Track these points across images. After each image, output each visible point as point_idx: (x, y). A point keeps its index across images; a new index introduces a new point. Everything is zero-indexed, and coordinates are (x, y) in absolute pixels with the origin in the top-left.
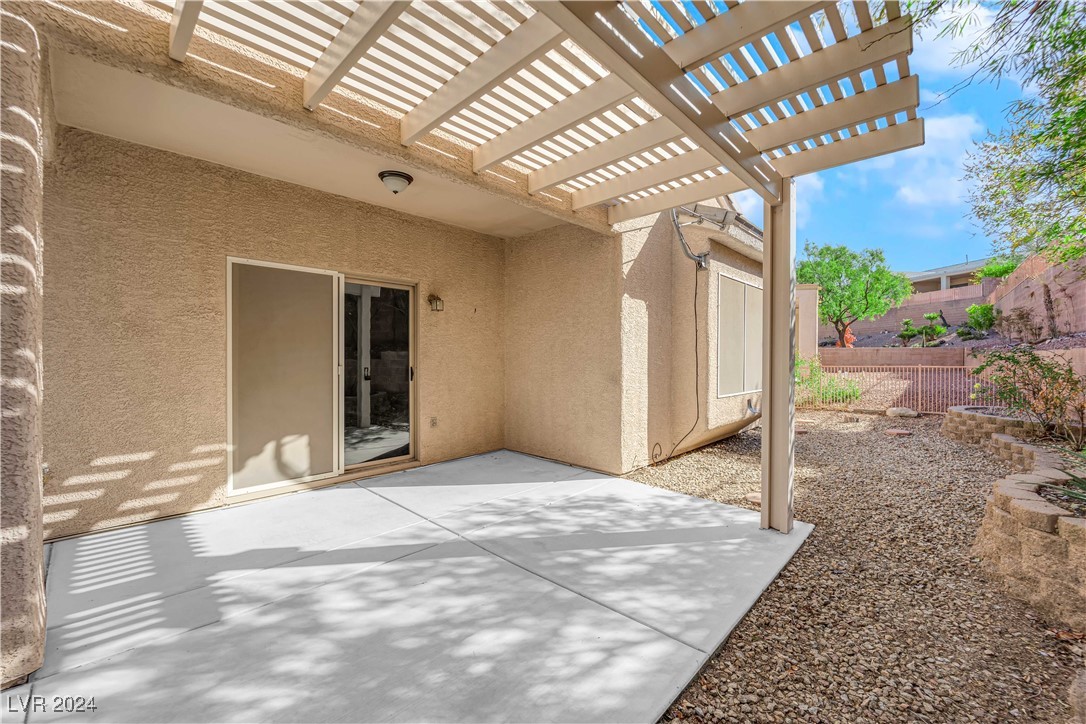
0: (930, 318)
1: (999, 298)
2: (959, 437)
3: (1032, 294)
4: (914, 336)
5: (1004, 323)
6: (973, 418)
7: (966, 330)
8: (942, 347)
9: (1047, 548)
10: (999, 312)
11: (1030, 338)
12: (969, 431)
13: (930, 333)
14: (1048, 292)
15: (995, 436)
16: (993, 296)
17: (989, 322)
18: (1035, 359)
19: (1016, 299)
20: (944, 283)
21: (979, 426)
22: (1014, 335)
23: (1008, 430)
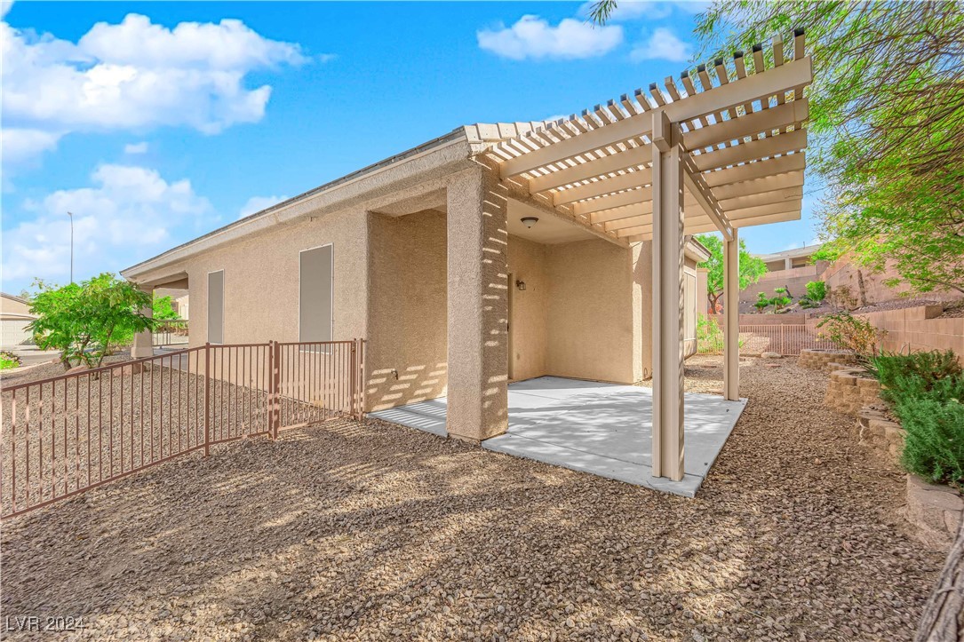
0: (778, 292)
1: (829, 277)
2: (809, 366)
3: (851, 277)
4: (767, 305)
5: (833, 296)
6: (817, 355)
7: (805, 301)
8: (789, 313)
9: (853, 391)
10: (829, 287)
11: (850, 306)
12: (814, 363)
13: (778, 303)
14: (860, 275)
15: (829, 364)
16: (824, 274)
17: (822, 294)
18: (851, 318)
19: (841, 278)
20: (788, 264)
21: (820, 359)
22: (839, 305)
23: (837, 360)
